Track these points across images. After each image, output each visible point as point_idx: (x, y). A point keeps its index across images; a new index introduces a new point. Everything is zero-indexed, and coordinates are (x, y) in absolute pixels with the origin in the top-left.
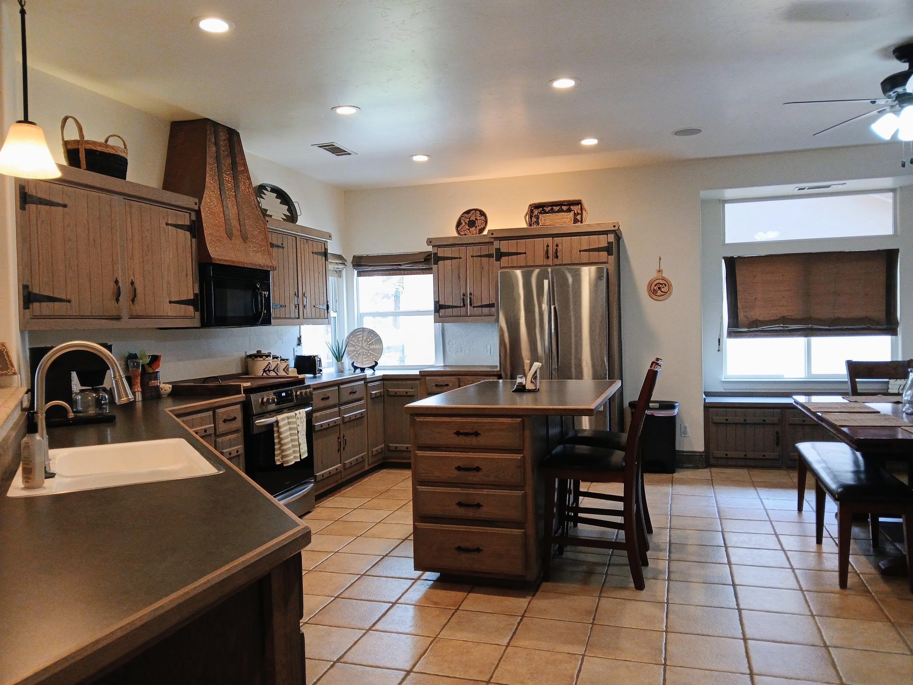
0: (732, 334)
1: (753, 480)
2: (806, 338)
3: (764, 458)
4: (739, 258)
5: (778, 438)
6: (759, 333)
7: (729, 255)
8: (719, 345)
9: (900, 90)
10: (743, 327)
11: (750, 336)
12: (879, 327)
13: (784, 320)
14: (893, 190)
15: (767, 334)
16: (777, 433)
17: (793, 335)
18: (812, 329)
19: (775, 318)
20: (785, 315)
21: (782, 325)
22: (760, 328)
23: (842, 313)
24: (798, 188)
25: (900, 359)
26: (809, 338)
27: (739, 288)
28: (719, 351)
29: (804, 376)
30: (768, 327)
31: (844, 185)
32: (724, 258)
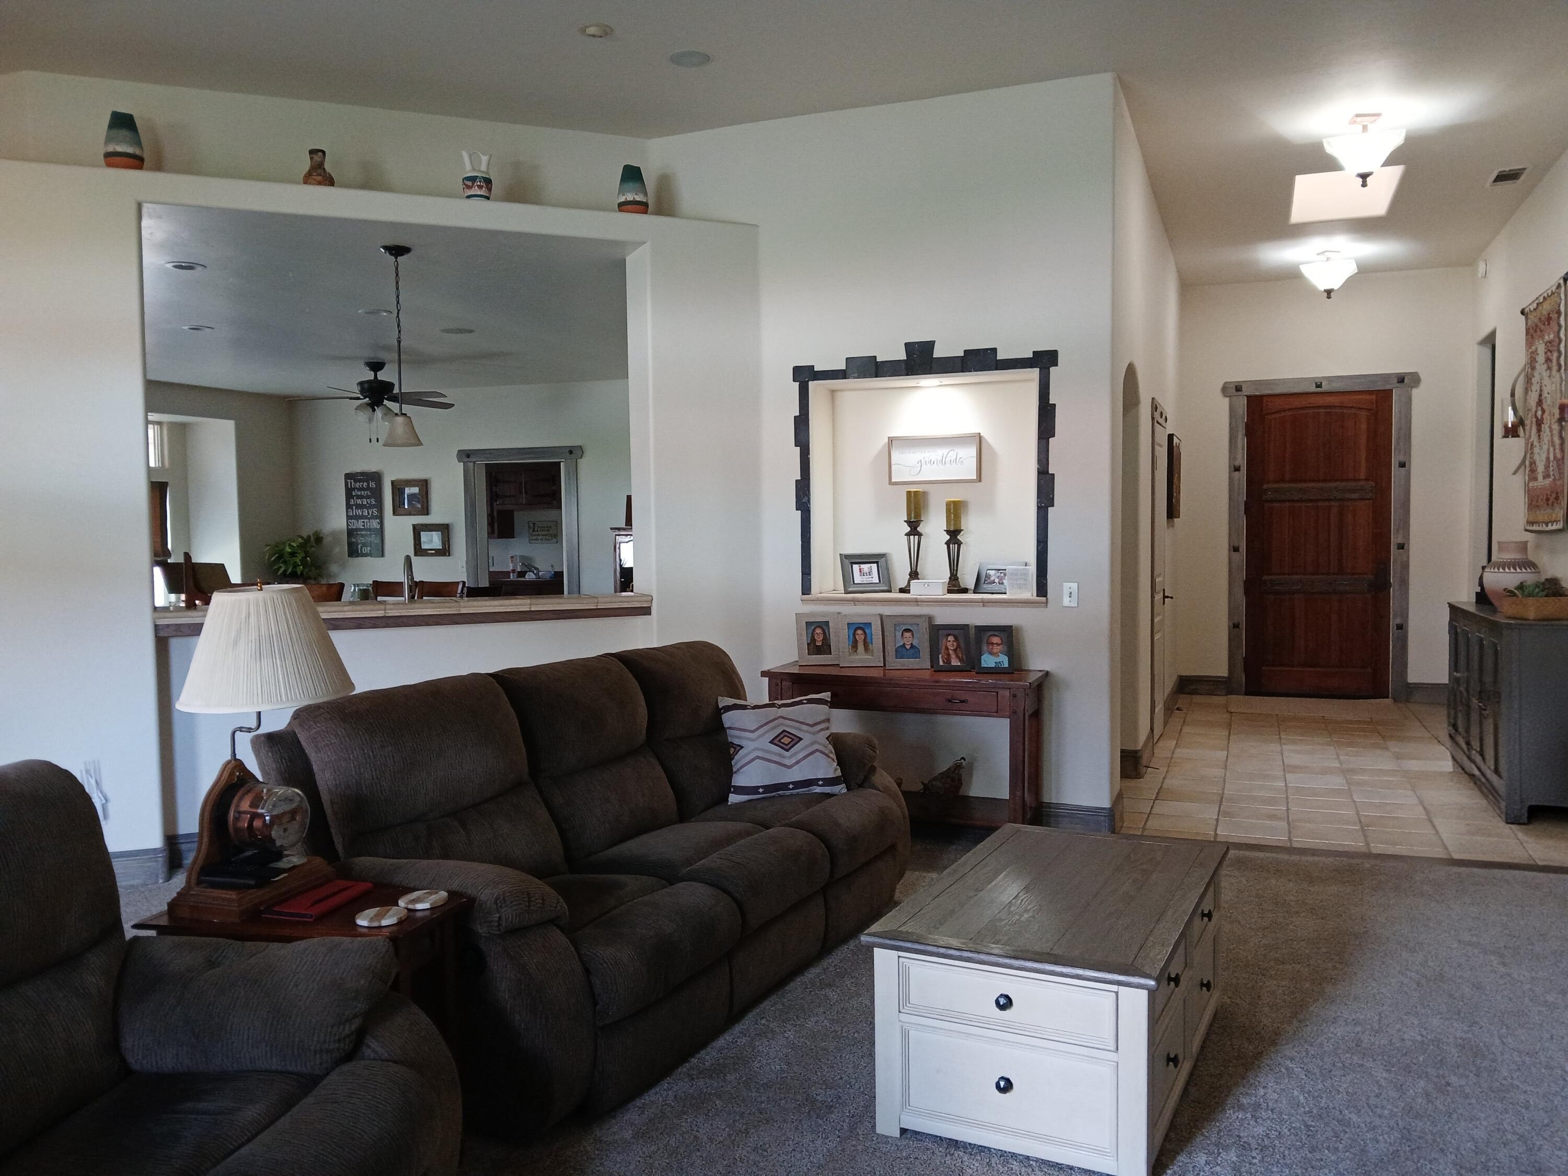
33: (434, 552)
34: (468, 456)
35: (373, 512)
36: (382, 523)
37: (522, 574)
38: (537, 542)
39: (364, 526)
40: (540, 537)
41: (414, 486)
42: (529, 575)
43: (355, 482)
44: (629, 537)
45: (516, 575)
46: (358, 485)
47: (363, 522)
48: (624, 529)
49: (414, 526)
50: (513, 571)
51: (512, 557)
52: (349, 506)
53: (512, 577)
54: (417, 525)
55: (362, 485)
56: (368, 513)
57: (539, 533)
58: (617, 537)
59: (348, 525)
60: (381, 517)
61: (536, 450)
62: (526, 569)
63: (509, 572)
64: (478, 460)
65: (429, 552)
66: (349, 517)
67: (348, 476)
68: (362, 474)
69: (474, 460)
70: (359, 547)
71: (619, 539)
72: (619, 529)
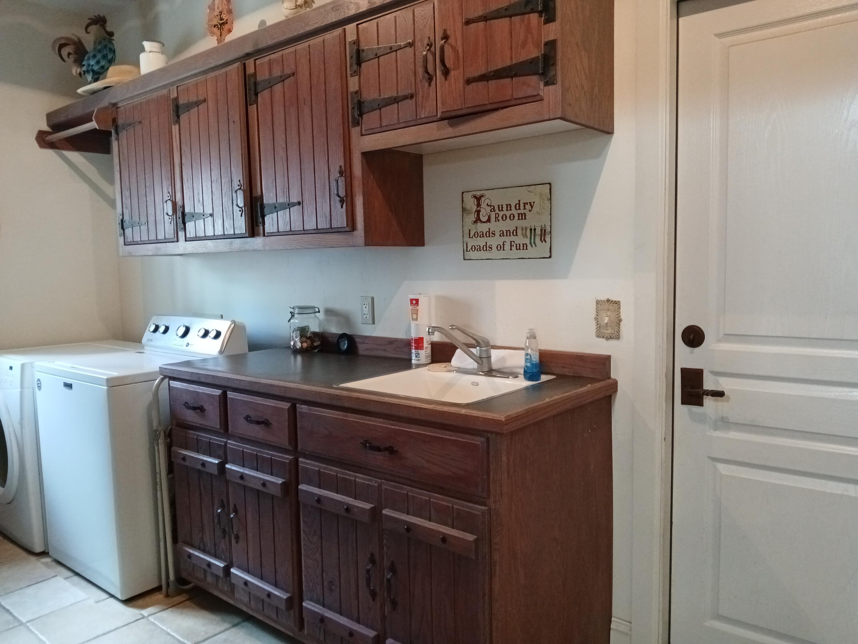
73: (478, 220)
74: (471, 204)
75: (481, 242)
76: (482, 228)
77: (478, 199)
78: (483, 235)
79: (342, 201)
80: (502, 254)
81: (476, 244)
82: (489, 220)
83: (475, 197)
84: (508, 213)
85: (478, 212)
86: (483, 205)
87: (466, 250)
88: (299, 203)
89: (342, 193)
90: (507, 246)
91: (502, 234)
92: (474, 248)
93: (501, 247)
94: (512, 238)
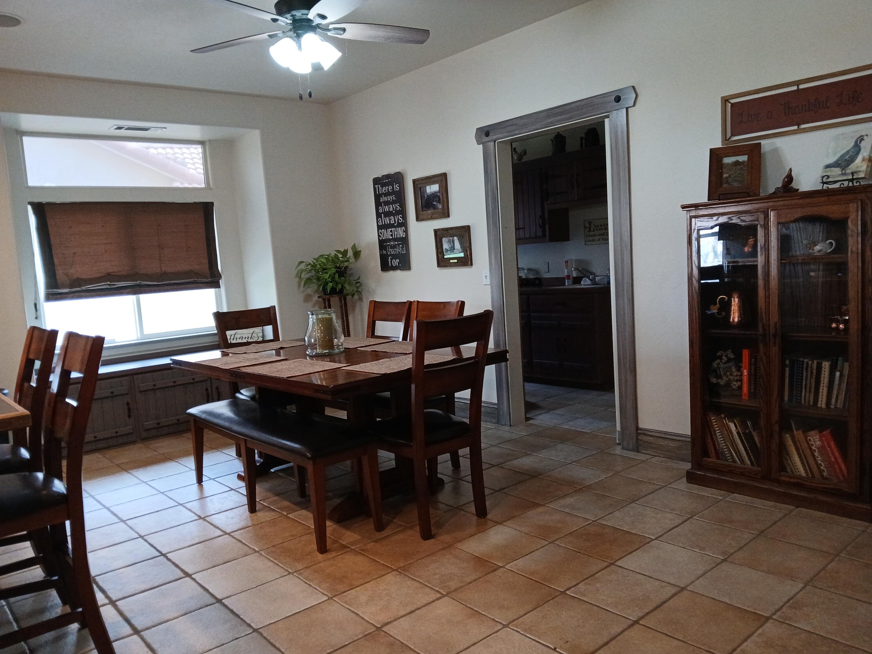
0: (51, 297)
1: (117, 463)
2: (134, 297)
3: (117, 435)
4: (49, 204)
5: (129, 410)
6: (82, 294)
7: (36, 200)
8: (36, 310)
9: (298, 14)
10: (64, 287)
11: (72, 298)
12: (204, 280)
13: (109, 277)
14: (201, 143)
15: (93, 294)
16: (128, 404)
17: (121, 294)
18: (139, 286)
19: (99, 275)
20: (111, 271)
21: (109, 283)
22: (84, 288)
23: (169, 268)
24: (116, 127)
25: (225, 310)
26: (137, 295)
27: (53, 241)
28: (36, 318)
29: (135, 338)
30: (94, 285)
31: (163, 129)
32: (32, 204)
33: (456, 261)
34: (487, 134)
35: (398, 219)
36: (406, 231)
37: (577, 280)
38: (594, 243)
39: (392, 235)
40: (597, 238)
41: (434, 183)
42: (585, 281)
43: (382, 187)
44: (715, 218)
45: (571, 281)
46: (384, 189)
47: (391, 231)
48: (705, 206)
49: (436, 231)
50: (568, 277)
51: (567, 262)
52: (378, 215)
53: (568, 285)
54: (439, 229)
55: (388, 189)
56: (395, 221)
57: (596, 232)
58: (693, 220)
59: (379, 236)
60: (404, 224)
61: (566, 108)
62: (582, 275)
63: (565, 278)
64: (500, 136)
65: (451, 261)
66: (379, 227)
67: (376, 181)
68: (388, 176)
69: (495, 137)
70: (390, 260)
71: (697, 223)
72: (696, 206)
73: (590, 231)
74: (587, 225)
75: (591, 238)
76: (592, 233)
77: (590, 223)
78: (592, 236)
79: (540, 227)
80: (599, 242)
81: (590, 239)
82: (594, 231)
83: (588, 222)
84: (601, 228)
85: (590, 228)
86: (592, 225)
87: (586, 241)
88: (523, 228)
89: (541, 224)
90: (601, 240)
91: (599, 235)
92: (590, 241)
93: (599, 240)
94: (603, 237)
